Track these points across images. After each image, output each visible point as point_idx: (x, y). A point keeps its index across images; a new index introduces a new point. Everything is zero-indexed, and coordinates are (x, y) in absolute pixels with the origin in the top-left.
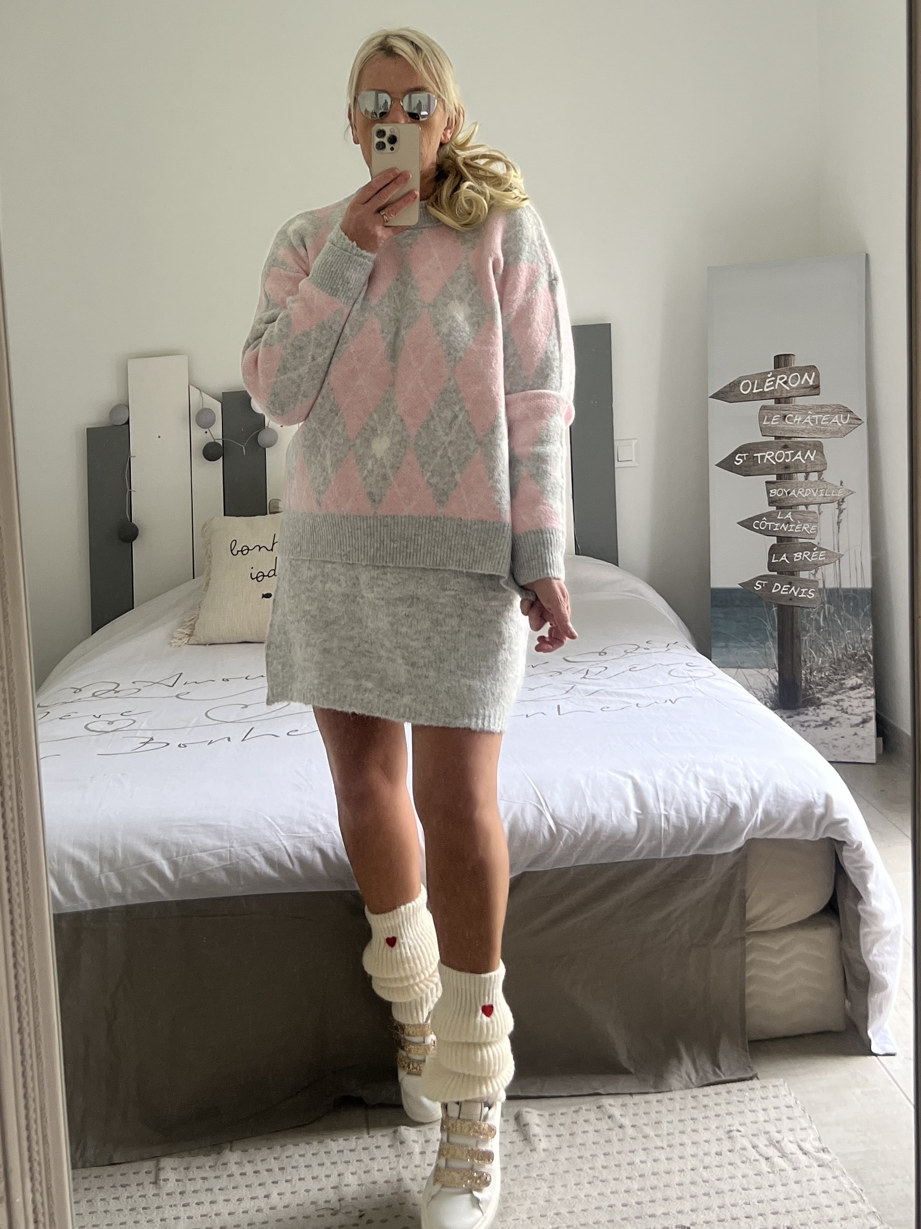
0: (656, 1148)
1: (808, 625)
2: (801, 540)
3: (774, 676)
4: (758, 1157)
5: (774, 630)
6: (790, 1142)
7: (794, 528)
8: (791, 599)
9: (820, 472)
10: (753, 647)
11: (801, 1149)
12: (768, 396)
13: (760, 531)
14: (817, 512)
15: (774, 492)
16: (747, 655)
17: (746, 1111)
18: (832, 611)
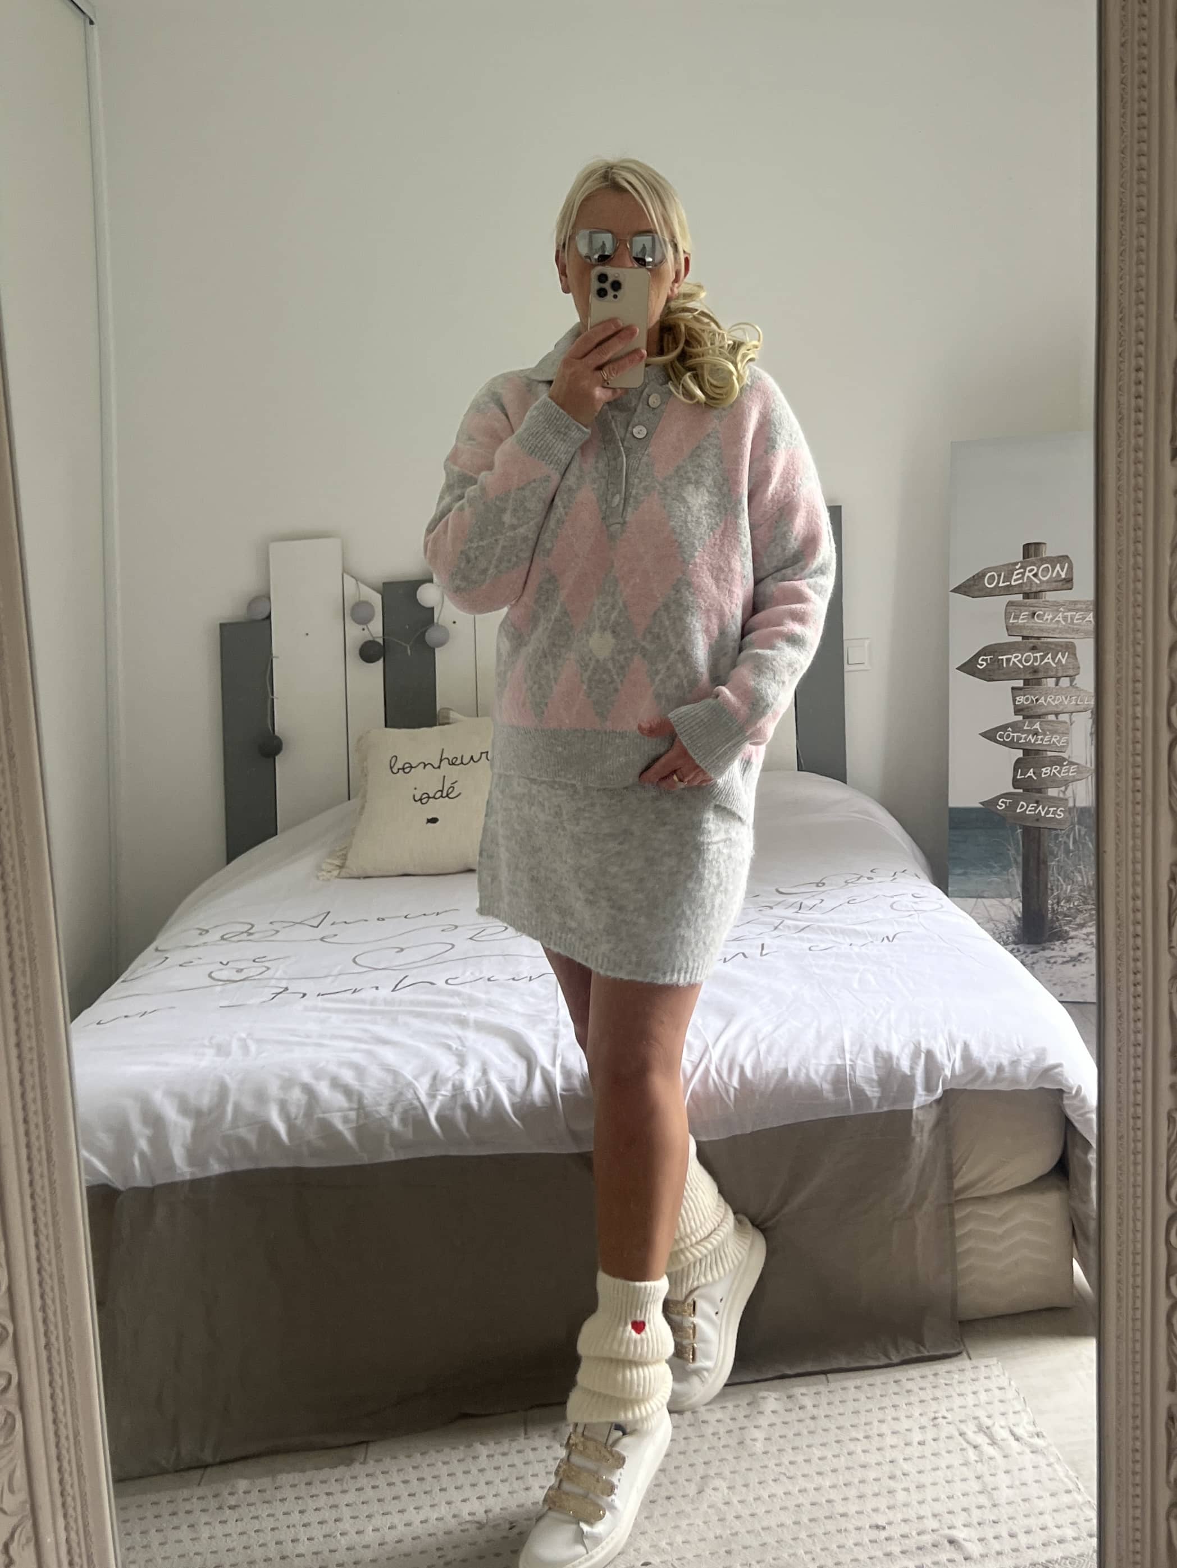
0: (851, 1440)
1: (1056, 849)
2: (1049, 754)
3: (1018, 906)
4: (965, 1445)
5: (1018, 855)
6: (1002, 1427)
7: (1042, 740)
8: (1037, 820)
9: (1072, 678)
10: (995, 874)
11: (1012, 1433)
12: (1016, 590)
13: (1004, 744)
14: (1068, 721)
15: (1021, 699)
16: (989, 883)
17: (954, 1394)
18: (1083, 833)
